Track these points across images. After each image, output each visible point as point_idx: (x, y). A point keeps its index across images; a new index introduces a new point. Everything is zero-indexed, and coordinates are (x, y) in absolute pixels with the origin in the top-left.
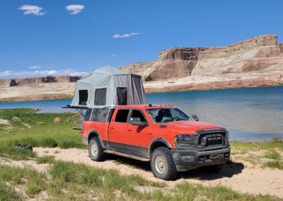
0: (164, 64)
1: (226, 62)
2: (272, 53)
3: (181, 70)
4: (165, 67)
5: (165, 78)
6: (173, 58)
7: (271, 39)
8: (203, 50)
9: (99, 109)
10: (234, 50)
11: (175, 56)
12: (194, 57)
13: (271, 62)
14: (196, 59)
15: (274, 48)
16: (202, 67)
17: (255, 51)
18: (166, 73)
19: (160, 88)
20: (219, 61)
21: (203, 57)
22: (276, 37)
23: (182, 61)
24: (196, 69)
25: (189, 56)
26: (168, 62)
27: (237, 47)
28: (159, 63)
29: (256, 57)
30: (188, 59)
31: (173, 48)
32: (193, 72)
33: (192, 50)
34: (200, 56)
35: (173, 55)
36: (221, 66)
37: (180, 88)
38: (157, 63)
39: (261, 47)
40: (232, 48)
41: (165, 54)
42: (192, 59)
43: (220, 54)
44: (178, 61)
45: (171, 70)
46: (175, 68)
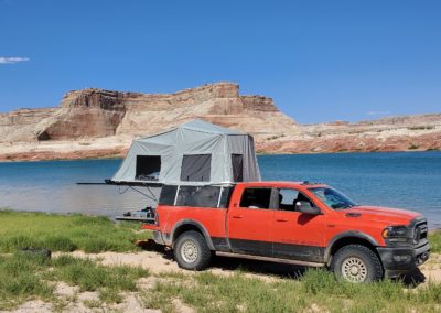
0: (71, 114)
1: (169, 117)
2: (231, 110)
3: (99, 125)
4: (72, 119)
5: (75, 137)
6: (87, 104)
7: (231, 89)
8: (134, 96)
9: (195, 187)
10: (181, 100)
11: (91, 102)
12: (121, 106)
13: (230, 122)
14: (124, 109)
15: (235, 103)
16: (132, 122)
17: (210, 104)
18: (75, 128)
19: (66, 152)
20: (158, 115)
21: (135, 107)
22: (238, 87)
23: (101, 111)
24: (124, 125)
25: (113, 104)
26: (79, 110)
27: (184, 97)
28: (64, 111)
29: (210, 113)
30: (112, 109)
31: (87, 89)
32: (118, 130)
33: (117, 95)
34: (129, 105)
35: (87, 100)
36: (161, 123)
37: (100, 153)
38: (60, 112)
39: (217, 99)
40: (178, 97)
41: (73, 98)
42: (117, 109)
43: (160, 104)
44: (95, 110)
45: (85, 123)
46: (89, 121)
